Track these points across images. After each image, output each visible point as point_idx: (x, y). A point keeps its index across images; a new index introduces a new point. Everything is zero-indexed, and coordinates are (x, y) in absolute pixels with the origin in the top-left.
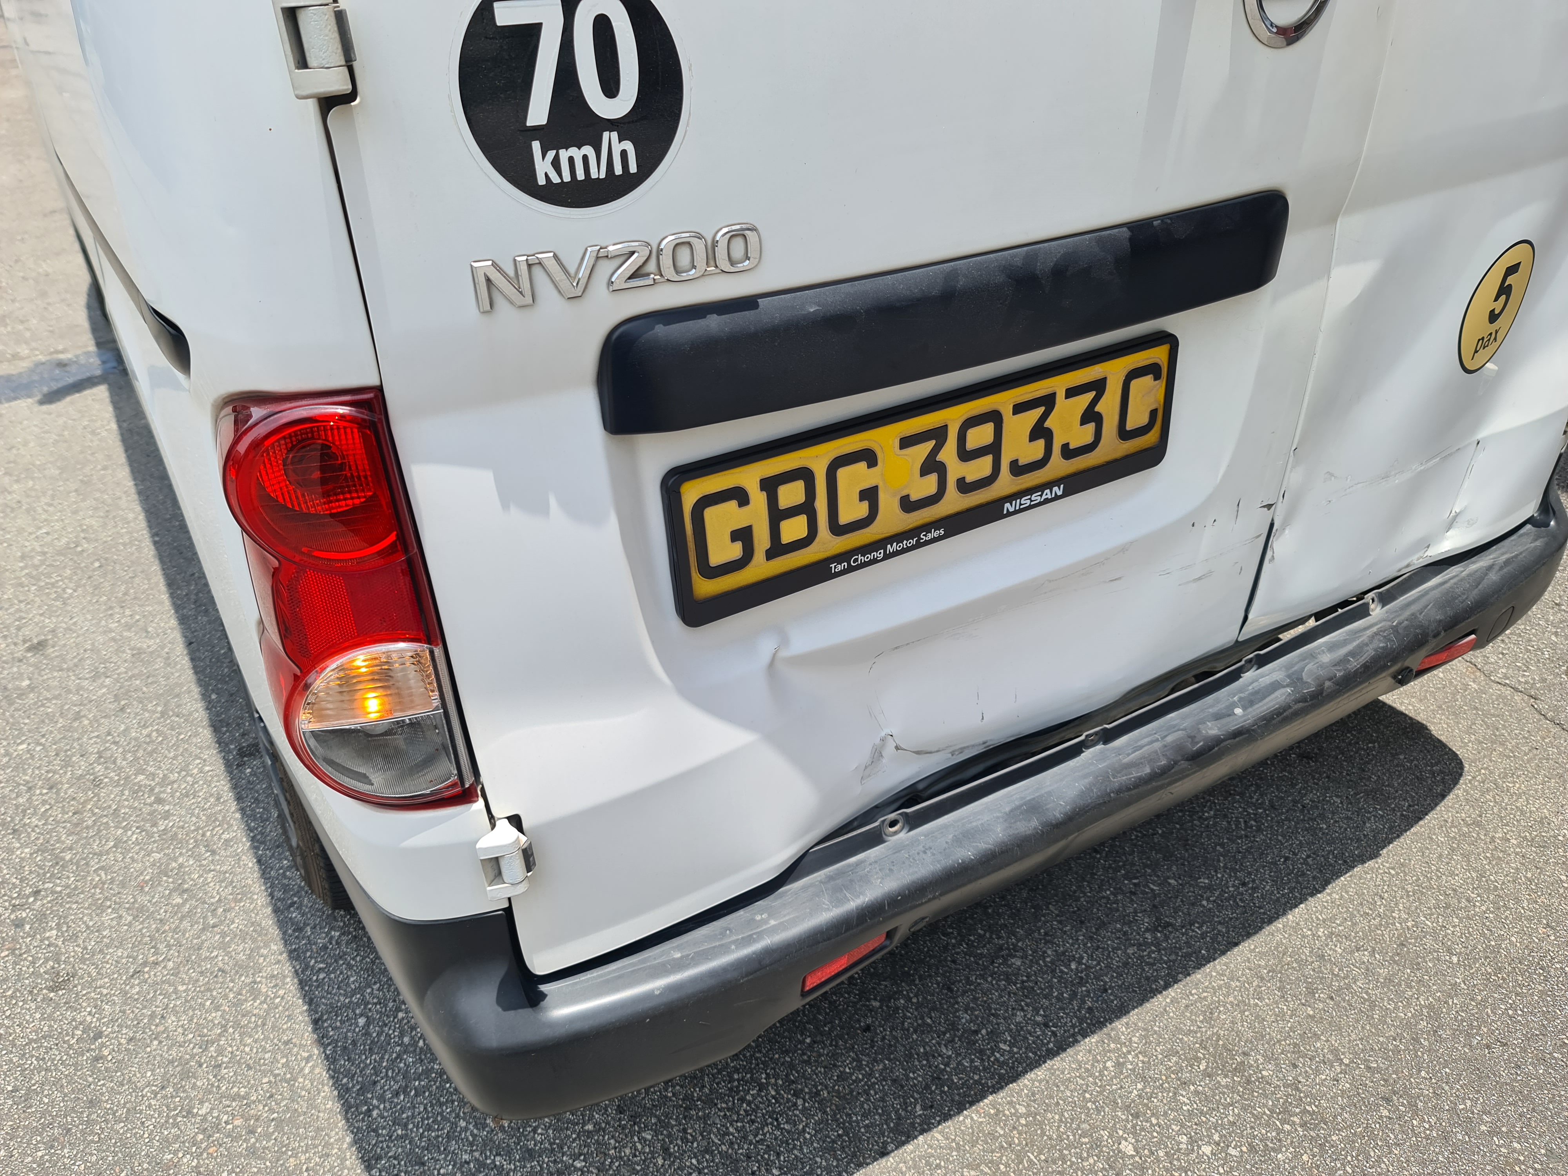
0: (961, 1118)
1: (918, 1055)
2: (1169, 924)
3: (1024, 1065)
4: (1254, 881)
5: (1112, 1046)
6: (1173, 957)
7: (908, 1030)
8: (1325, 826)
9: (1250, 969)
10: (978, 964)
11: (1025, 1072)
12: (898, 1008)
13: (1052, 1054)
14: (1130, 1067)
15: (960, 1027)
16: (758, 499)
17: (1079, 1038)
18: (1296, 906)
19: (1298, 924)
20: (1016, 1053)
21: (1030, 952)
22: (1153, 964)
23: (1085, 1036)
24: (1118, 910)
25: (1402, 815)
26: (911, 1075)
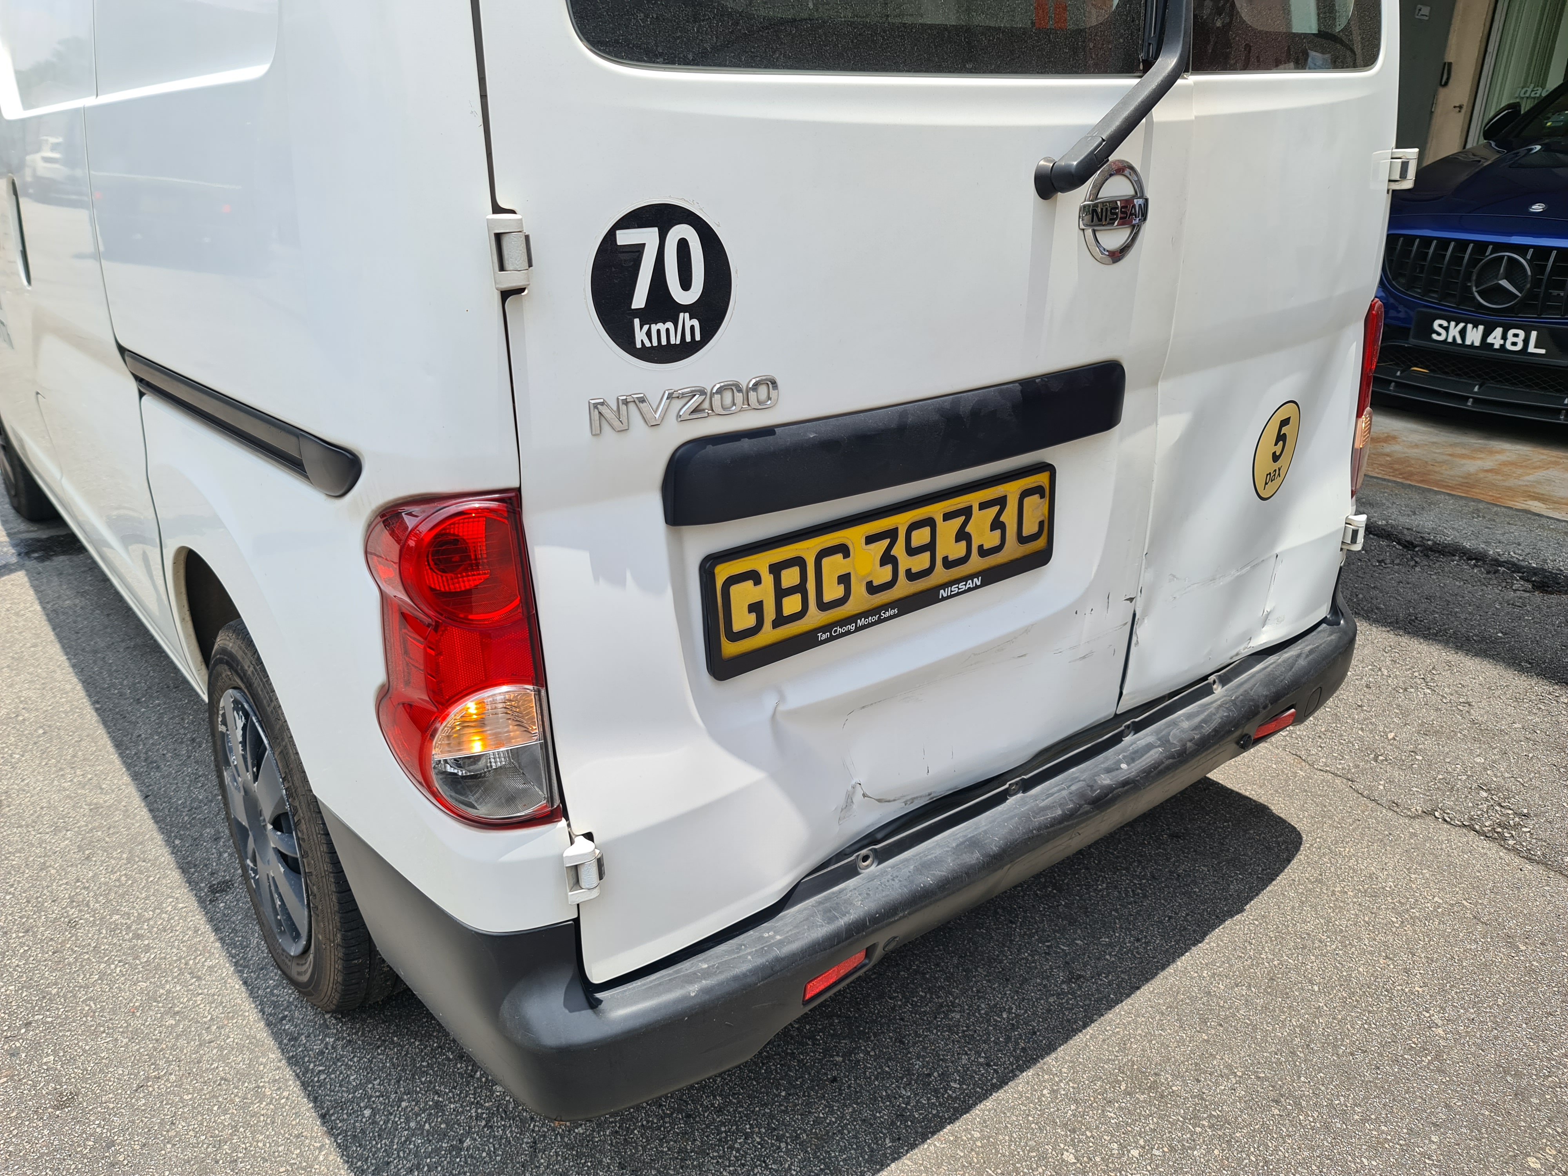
0: (926, 1146)
1: (881, 1098)
2: (1080, 976)
3: (974, 1098)
4: (1146, 937)
5: (1046, 1077)
6: (1087, 1002)
7: (870, 1078)
8: (1197, 890)
9: (1152, 1007)
10: (923, 1020)
11: (975, 1104)
12: (859, 1061)
13: (996, 1088)
14: (1063, 1092)
15: (915, 1072)
16: (768, 579)
17: (1017, 1073)
18: (1183, 955)
19: (1186, 968)
20: (965, 1090)
21: (967, 1007)
22: (1072, 1009)
23: (1022, 1071)
24: (1036, 968)
25: (1258, 877)
26: (878, 1115)
